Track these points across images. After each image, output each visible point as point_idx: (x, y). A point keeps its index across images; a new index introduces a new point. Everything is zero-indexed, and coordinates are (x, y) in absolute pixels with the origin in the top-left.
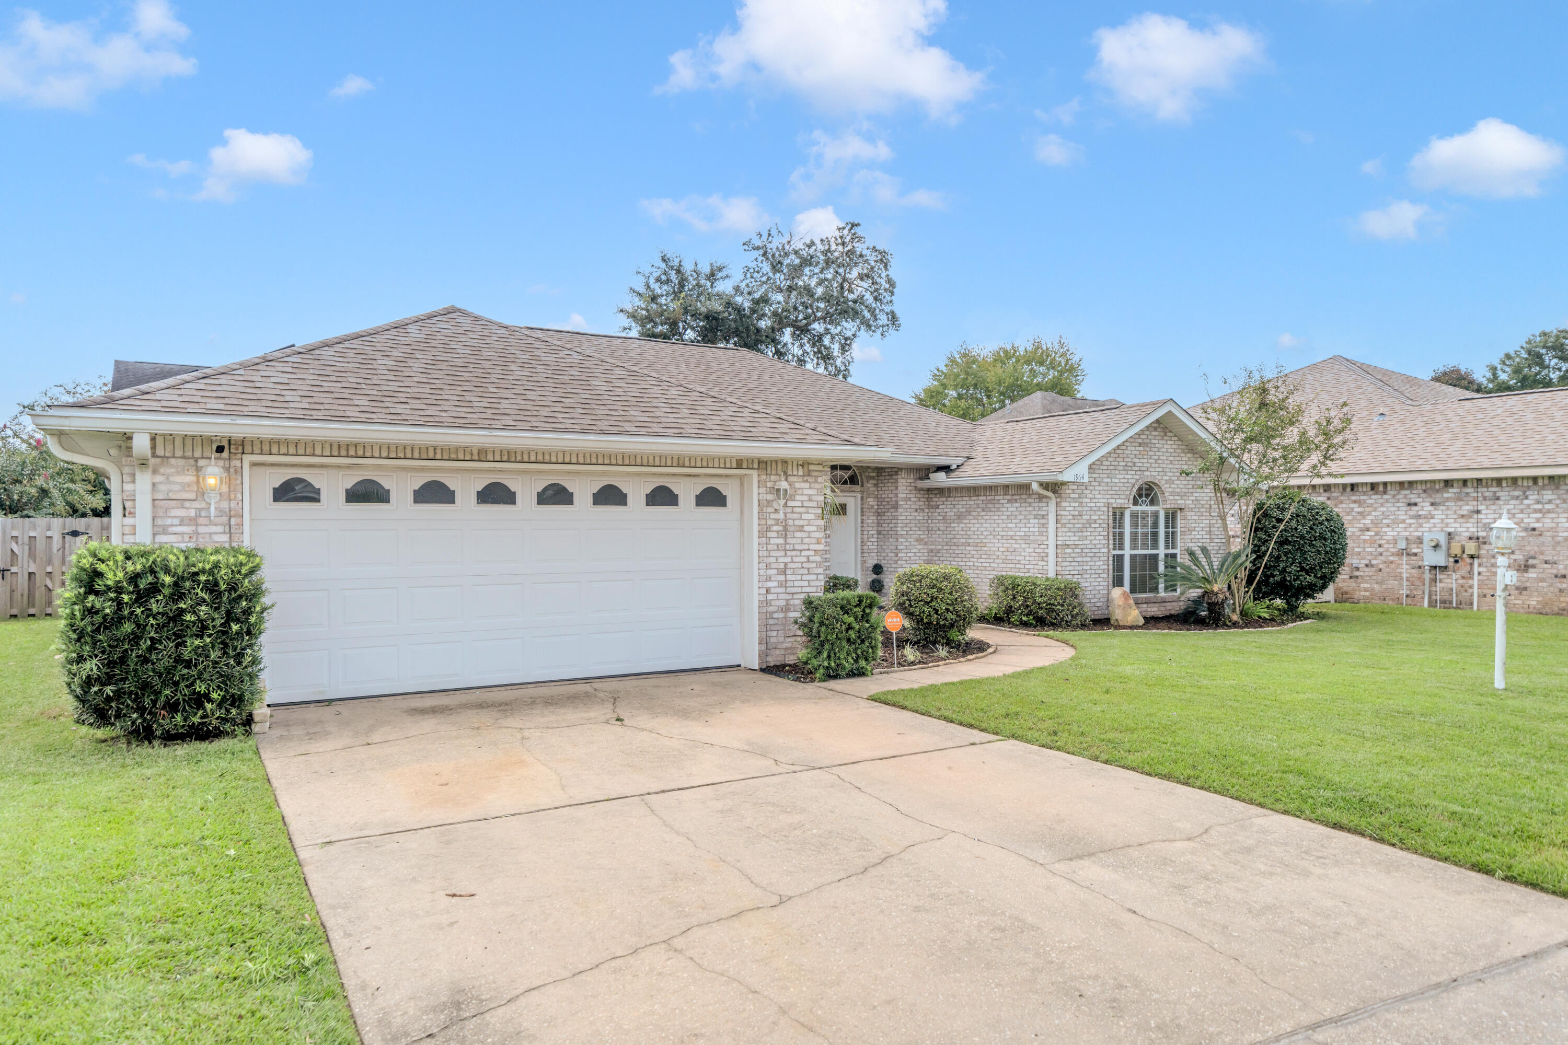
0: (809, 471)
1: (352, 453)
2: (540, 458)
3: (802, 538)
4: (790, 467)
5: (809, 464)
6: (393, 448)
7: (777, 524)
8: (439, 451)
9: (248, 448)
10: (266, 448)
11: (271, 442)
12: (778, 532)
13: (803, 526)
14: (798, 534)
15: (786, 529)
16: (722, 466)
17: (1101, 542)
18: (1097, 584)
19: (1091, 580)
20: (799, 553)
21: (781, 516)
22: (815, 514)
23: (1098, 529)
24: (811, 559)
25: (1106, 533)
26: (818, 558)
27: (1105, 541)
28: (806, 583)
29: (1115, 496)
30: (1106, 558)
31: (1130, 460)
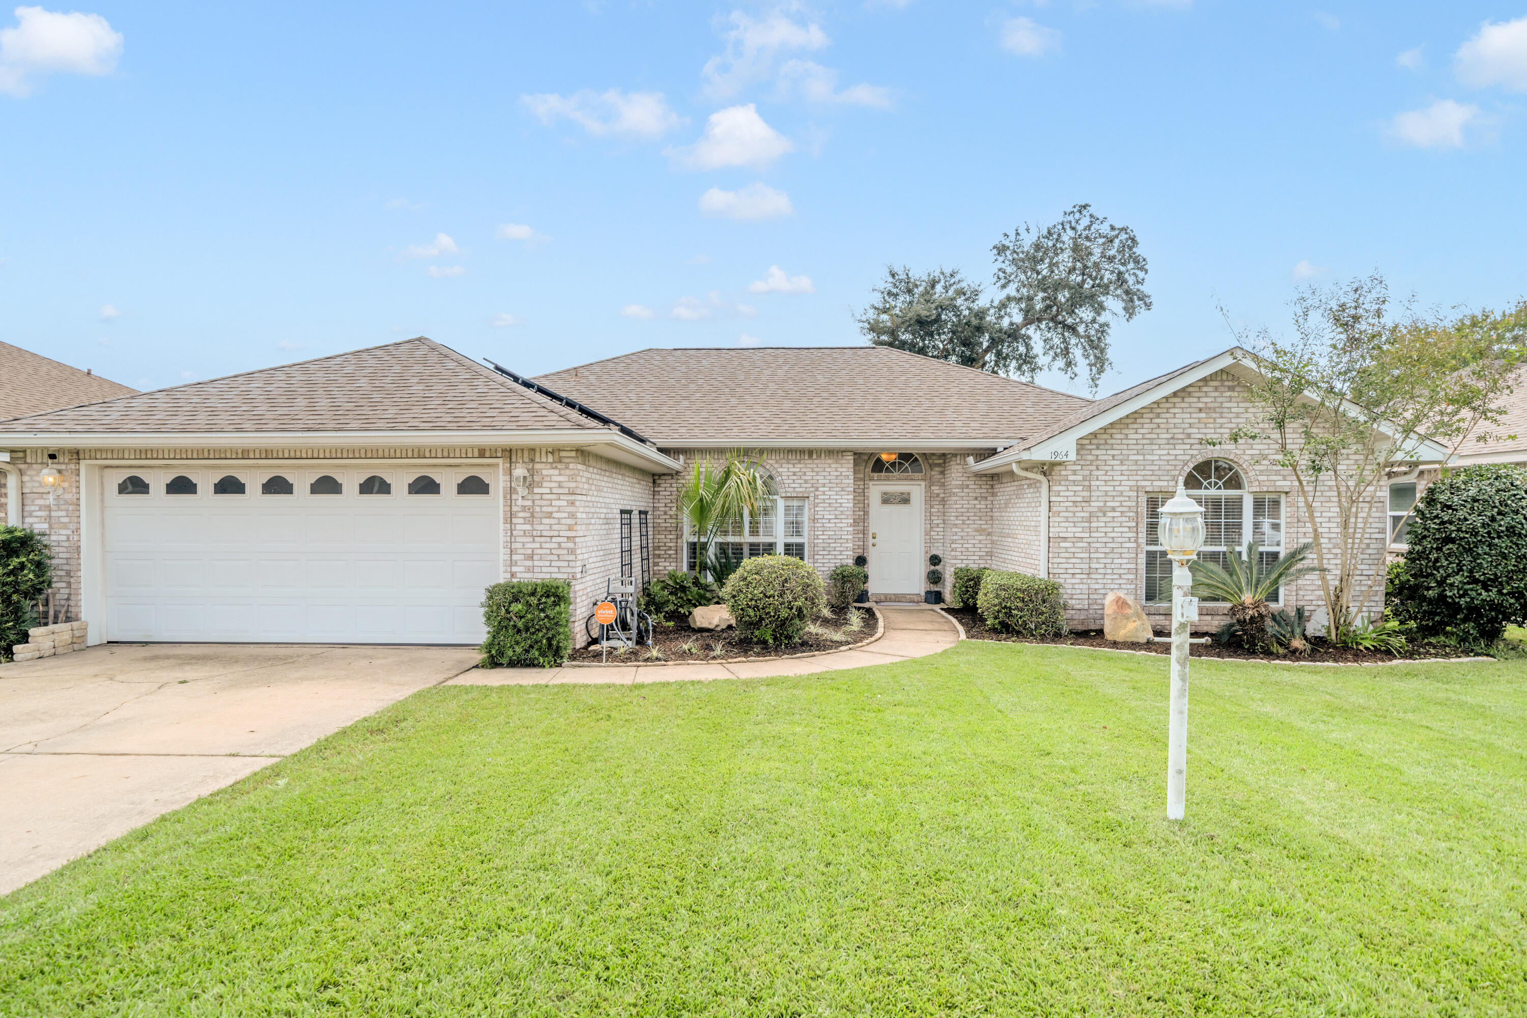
0: (560, 457)
1: (149, 456)
2: (292, 455)
3: (551, 525)
4: (538, 455)
5: (560, 450)
6: (178, 451)
7: (524, 511)
8: (212, 452)
9: (81, 456)
10: (93, 454)
11: (96, 450)
12: (524, 518)
13: (551, 513)
14: (546, 521)
15: (533, 516)
16: (464, 456)
17: (1124, 535)
18: (1116, 586)
19: (1105, 581)
20: (548, 539)
21: (529, 503)
22: (567, 501)
23: (1120, 519)
24: (563, 545)
25: (1134, 524)
26: (571, 545)
27: (1131, 535)
28: (556, 570)
29: (1153, 478)
30: (1134, 555)
31: (1181, 431)
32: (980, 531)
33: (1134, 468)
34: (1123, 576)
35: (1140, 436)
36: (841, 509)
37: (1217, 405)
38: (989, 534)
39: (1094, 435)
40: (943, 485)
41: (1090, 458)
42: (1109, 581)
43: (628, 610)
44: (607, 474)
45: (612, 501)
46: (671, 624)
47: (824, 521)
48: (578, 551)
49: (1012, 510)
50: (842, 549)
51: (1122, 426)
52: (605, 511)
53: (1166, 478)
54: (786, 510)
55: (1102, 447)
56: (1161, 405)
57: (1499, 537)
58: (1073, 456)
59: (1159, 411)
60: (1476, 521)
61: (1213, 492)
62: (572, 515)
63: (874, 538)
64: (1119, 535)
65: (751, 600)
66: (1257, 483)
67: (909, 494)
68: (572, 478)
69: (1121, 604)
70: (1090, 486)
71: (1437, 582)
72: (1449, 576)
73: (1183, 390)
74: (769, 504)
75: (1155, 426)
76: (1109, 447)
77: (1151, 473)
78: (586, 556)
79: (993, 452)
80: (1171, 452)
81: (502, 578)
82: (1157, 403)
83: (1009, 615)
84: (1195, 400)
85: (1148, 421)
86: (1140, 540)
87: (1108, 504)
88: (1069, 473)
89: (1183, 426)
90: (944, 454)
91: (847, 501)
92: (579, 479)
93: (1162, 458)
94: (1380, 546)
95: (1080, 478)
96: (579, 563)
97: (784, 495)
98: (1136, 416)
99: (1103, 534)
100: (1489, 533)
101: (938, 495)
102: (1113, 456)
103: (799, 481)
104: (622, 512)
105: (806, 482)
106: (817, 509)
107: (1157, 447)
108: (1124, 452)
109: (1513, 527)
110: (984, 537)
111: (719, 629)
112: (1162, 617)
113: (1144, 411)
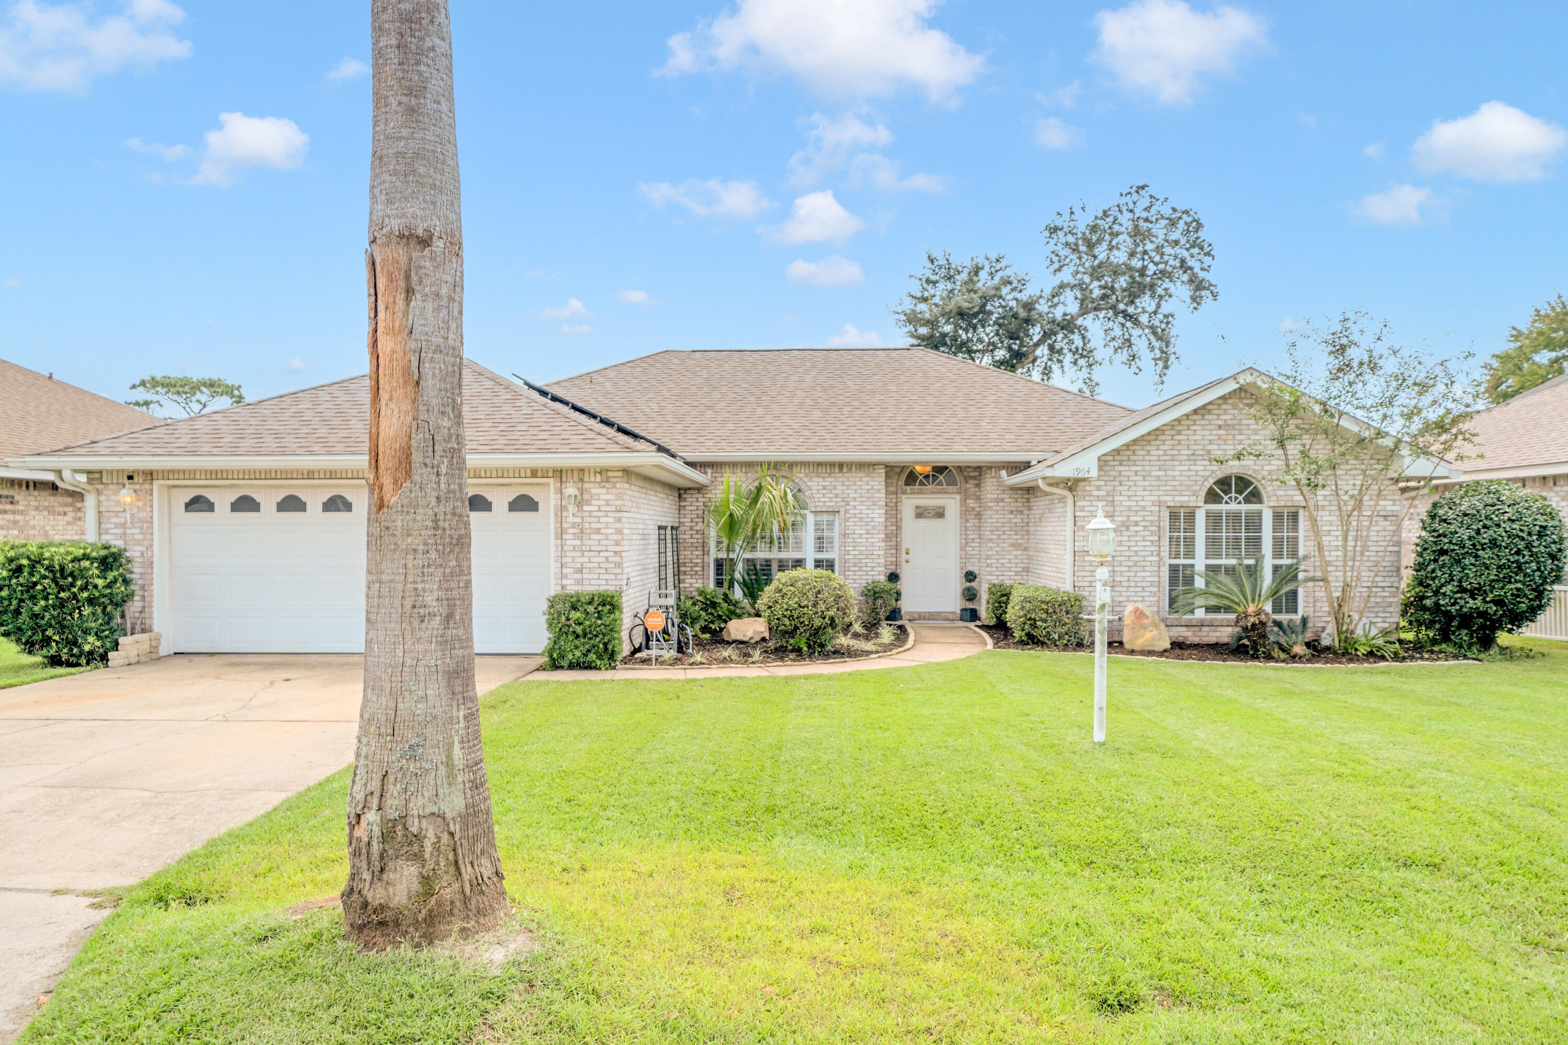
0: (608, 477)
1: (219, 476)
2: (355, 475)
3: (599, 541)
4: (587, 474)
5: (607, 471)
6: (247, 472)
7: (574, 527)
8: (279, 473)
9: (155, 476)
10: (166, 475)
11: (169, 471)
12: (574, 534)
13: (599, 529)
14: (594, 537)
15: (582, 532)
16: (517, 475)
17: (1147, 549)
18: (1140, 599)
19: (1128, 594)
20: (597, 554)
21: (579, 520)
22: (615, 518)
23: (1143, 533)
24: (610, 559)
25: (1156, 538)
26: (617, 559)
27: (1153, 548)
28: (604, 582)
29: (1174, 493)
30: (1156, 568)
31: (1201, 447)
32: (1015, 546)
33: (1156, 483)
34: (1146, 589)
35: (1162, 453)
36: (873, 524)
37: (1235, 422)
38: (1026, 549)
39: (1117, 451)
40: (978, 498)
41: (1113, 473)
42: (1133, 594)
43: (669, 621)
44: (644, 490)
45: (647, 517)
46: (707, 636)
47: (855, 536)
48: (625, 565)
49: (1045, 524)
50: (873, 565)
51: (1144, 443)
52: (642, 526)
53: (1188, 493)
54: (816, 525)
55: (1124, 463)
56: (1182, 423)
57: (1483, 549)
58: (1094, 473)
59: (1179, 428)
60: (1465, 534)
61: (1233, 506)
62: (619, 531)
63: (907, 553)
64: (1142, 549)
65: (787, 610)
66: (1275, 498)
67: (944, 508)
68: (619, 496)
69: (1139, 614)
70: (1113, 501)
71: (1433, 591)
72: (1442, 586)
73: (1203, 407)
74: (799, 519)
75: (1176, 442)
76: (1132, 463)
77: (1172, 488)
78: (630, 570)
79: (1027, 465)
80: (1192, 468)
81: (554, 590)
82: (1178, 420)
83: (1034, 626)
84: (1215, 417)
85: (1170, 438)
86: (1162, 554)
87: (1132, 519)
88: (1093, 488)
89: (1203, 442)
90: (979, 467)
91: (878, 515)
92: (625, 497)
93: (1183, 473)
94: (1395, 559)
95: (1104, 493)
96: (625, 577)
97: (813, 509)
98: (1157, 433)
99: (1126, 548)
100: (1474, 545)
101: (973, 509)
102: (1136, 472)
103: (830, 495)
104: (660, 528)
105: (836, 496)
106: (848, 524)
107: (1178, 463)
108: (1147, 468)
109: (1495, 539)
110: (1020, 553)
111: (753, 641)
112: (1184, 629)
113: (1165, 428)
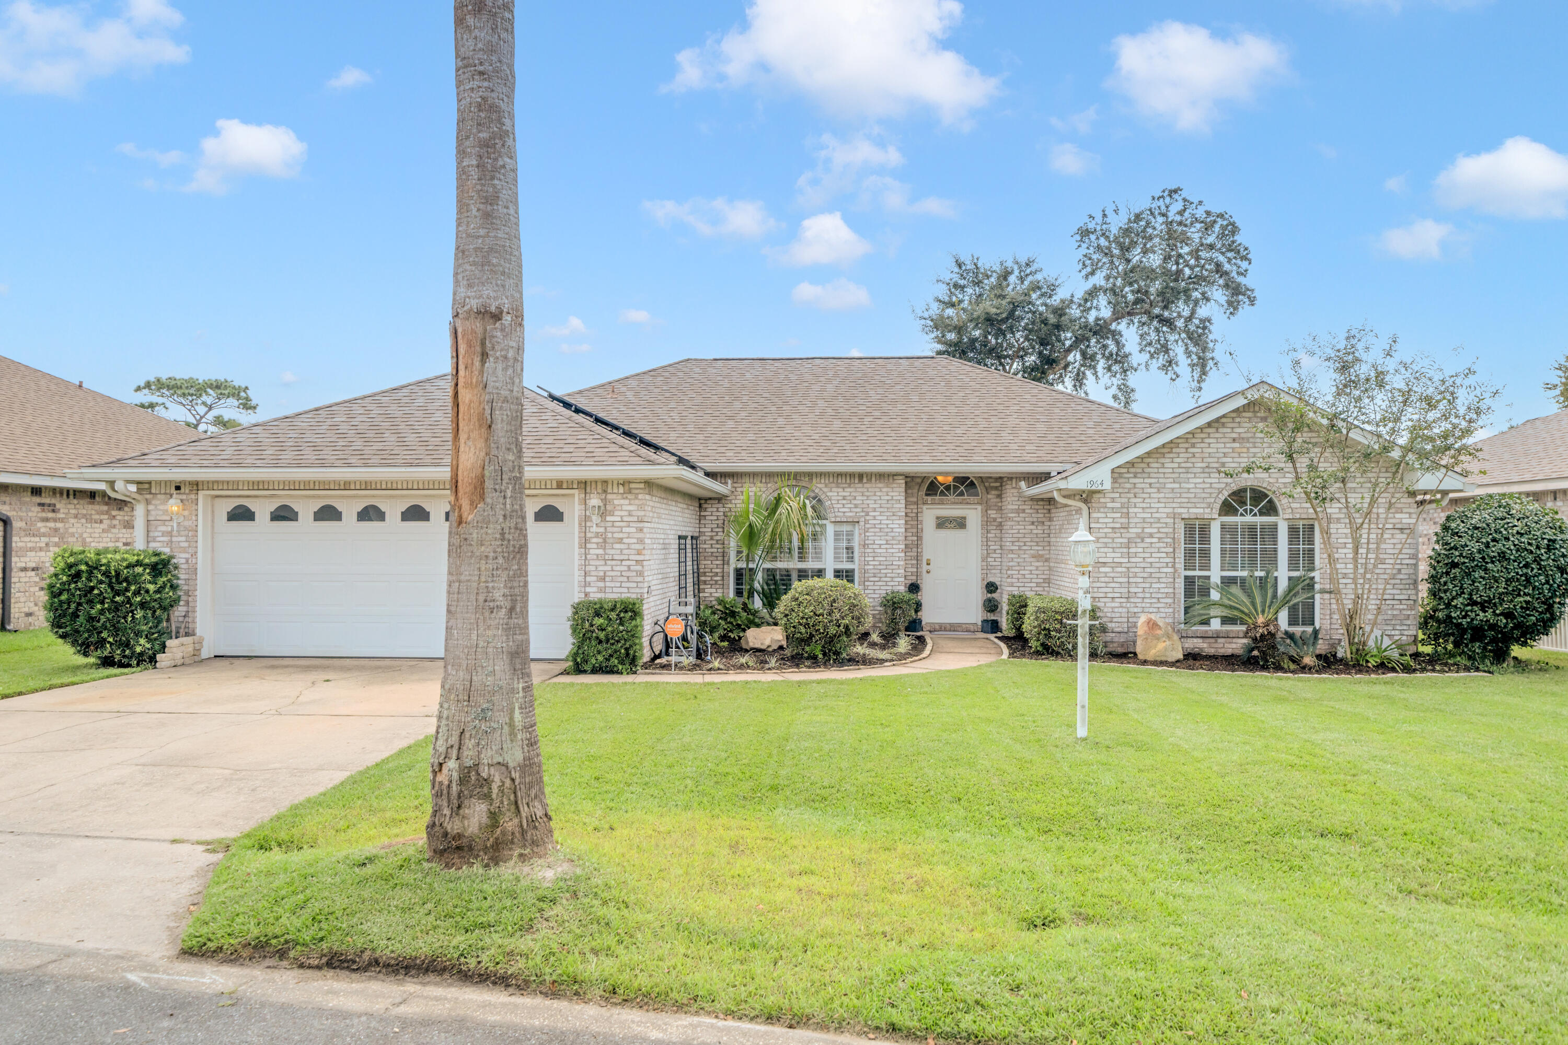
0: (630, 489)
1: (261, 487)
2: (389, 486)
3: (621, 550)
4: (610, 486)
5: (630, 482)
6: (287, 483)
7: (597, 537)
8: (317, 484)
9: (200, 487)
10: (211, 486)
11: (213, 482)
12: (597, 543)
13: (622, 539)
14: (617, 546)
15: (605, 542)
16: (543, 487)
17: (1162, 560)
18: (1155, 610)
19: (1144, 605)
20: (619, 563)
21: (602, 530)
22: (636, 528)
23: (1157, 545)
24: (632, 568)
25: (1171, 550)
26: (639, 568)
27: (1168, 560)
28: (626, 590)
29: (1189, 505)
30: (1171, 580)
31: (1216, 460)
32: (1036, 557)
33: (1171, 495)
34: (1161, 600)
35: (1176, 465)
36: (893, 534)
37: (1249, 435)
38: (1047, 561)
39: (1131, 464)
40: (1000, 509)
41: (1128, 486)
42: (1148, 605)
43: (689, 628)
44: (665, 501)
45: (668, 527)
46: (726, 644)
47: (875, 546)
48: (646, 574)
49: (1064, 535)
50: (893, 575)
51: (1158, 455)
52: (662, 536)
53: (1202, 505)
54: (835, 535)
55: (1139, 475)
56: (1196, 436)
57: (1493, 562)
58: (1107, 485)
59: (1194, 441)
60: (1474, 546)
61: (1249, 519)
62: (641, 541)
63: (928, 564)
64: (1157, 560)
65: (802, 618)
66: (1290, 511)
67: (965, 518)
68: (641, 507)
69: (1152, 625)
70: (1128, 513)
71: (1445, 604)
72: (1453, 598)
73: (1217, 420)
74: (818, 529)
75: (1190, 455)
76: (1146, 475)
77: (1186, 500)
78: (650, 578)
79: (1047, 476)
80: (1207, 480)
81: (577, 597)
82: (1192, 433)
83: (1048, 636)
84: (1229, 430)
85: (1184, 450)
86: (1177, 566)
87: (1146, 530)
88: (1108, 500)
89: (1217, 455)
90: (1000, 478)
91: (898, 526)
92: (646, 508)
93: (1198, 486)
94: (1411, 571)
95: (1119, 505)
96: (646, 585)
97: (833, 520)
98: (1171, 445)
99: (1141, 560)
100: (1483, 558)
101: (995, 520)
102: (1150, 484)
103: (849, 506)
104: (680, 537)
105: (856, 506)
106: (867, 534)
107: (1193, 475)
108: (1161, 480)
109: (1503, 553)
110: (1041, 564)
111: (770, 649)
112: (1200, 640)
113: (1179, 441)
